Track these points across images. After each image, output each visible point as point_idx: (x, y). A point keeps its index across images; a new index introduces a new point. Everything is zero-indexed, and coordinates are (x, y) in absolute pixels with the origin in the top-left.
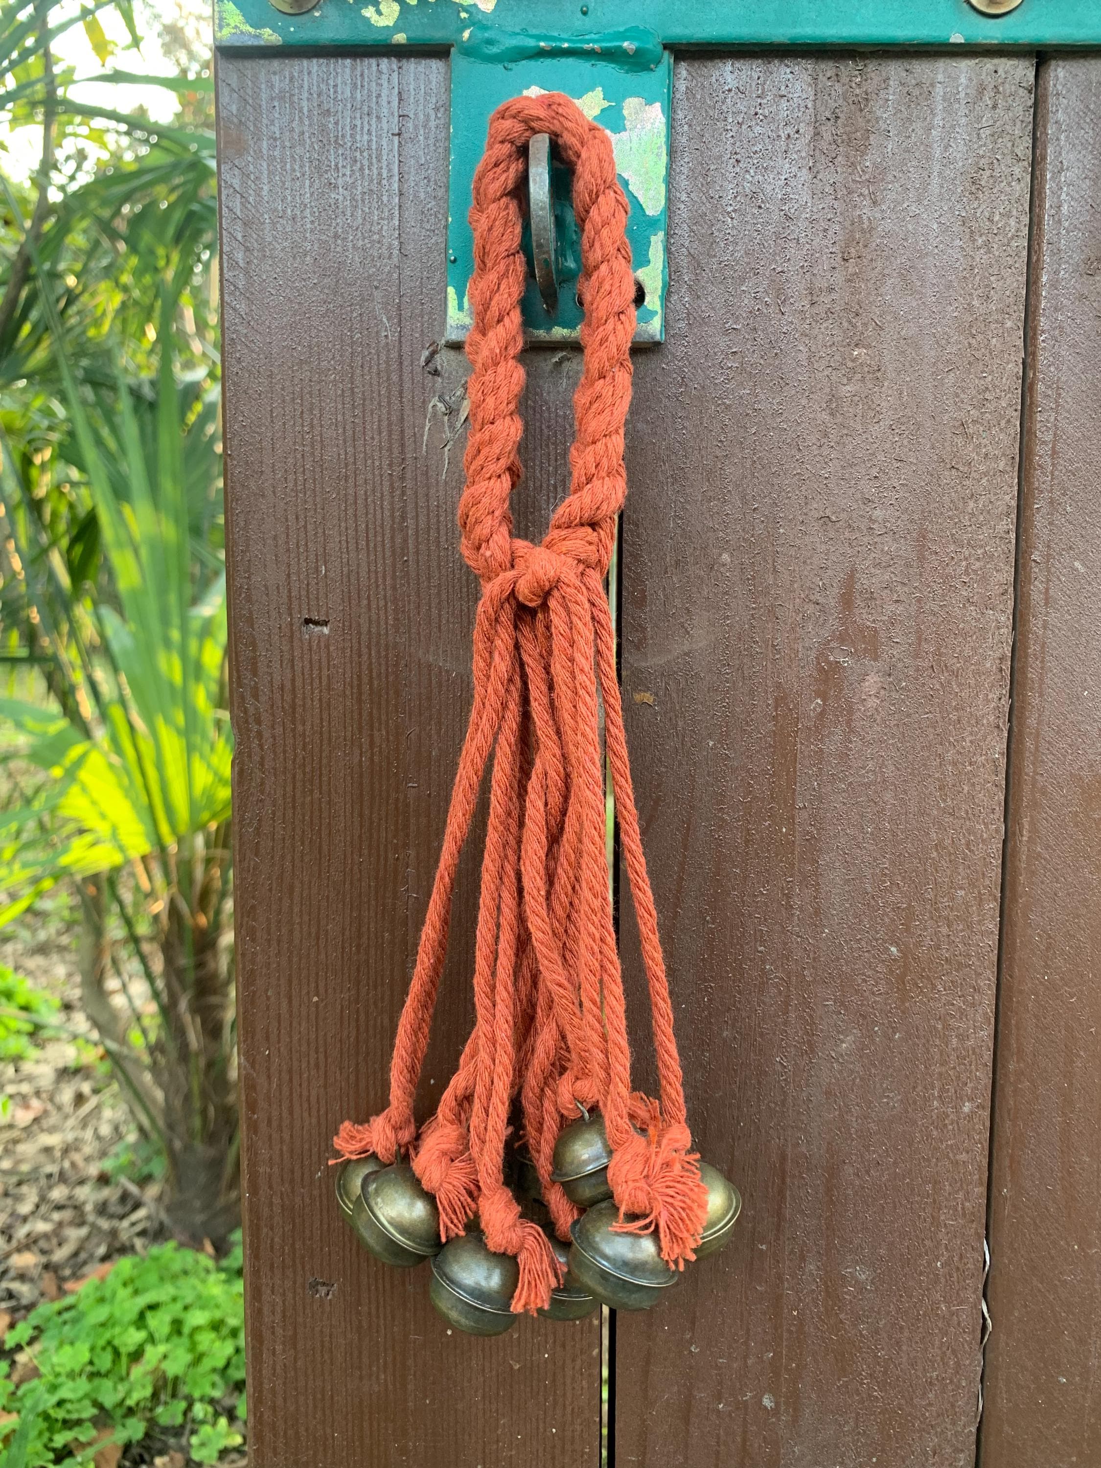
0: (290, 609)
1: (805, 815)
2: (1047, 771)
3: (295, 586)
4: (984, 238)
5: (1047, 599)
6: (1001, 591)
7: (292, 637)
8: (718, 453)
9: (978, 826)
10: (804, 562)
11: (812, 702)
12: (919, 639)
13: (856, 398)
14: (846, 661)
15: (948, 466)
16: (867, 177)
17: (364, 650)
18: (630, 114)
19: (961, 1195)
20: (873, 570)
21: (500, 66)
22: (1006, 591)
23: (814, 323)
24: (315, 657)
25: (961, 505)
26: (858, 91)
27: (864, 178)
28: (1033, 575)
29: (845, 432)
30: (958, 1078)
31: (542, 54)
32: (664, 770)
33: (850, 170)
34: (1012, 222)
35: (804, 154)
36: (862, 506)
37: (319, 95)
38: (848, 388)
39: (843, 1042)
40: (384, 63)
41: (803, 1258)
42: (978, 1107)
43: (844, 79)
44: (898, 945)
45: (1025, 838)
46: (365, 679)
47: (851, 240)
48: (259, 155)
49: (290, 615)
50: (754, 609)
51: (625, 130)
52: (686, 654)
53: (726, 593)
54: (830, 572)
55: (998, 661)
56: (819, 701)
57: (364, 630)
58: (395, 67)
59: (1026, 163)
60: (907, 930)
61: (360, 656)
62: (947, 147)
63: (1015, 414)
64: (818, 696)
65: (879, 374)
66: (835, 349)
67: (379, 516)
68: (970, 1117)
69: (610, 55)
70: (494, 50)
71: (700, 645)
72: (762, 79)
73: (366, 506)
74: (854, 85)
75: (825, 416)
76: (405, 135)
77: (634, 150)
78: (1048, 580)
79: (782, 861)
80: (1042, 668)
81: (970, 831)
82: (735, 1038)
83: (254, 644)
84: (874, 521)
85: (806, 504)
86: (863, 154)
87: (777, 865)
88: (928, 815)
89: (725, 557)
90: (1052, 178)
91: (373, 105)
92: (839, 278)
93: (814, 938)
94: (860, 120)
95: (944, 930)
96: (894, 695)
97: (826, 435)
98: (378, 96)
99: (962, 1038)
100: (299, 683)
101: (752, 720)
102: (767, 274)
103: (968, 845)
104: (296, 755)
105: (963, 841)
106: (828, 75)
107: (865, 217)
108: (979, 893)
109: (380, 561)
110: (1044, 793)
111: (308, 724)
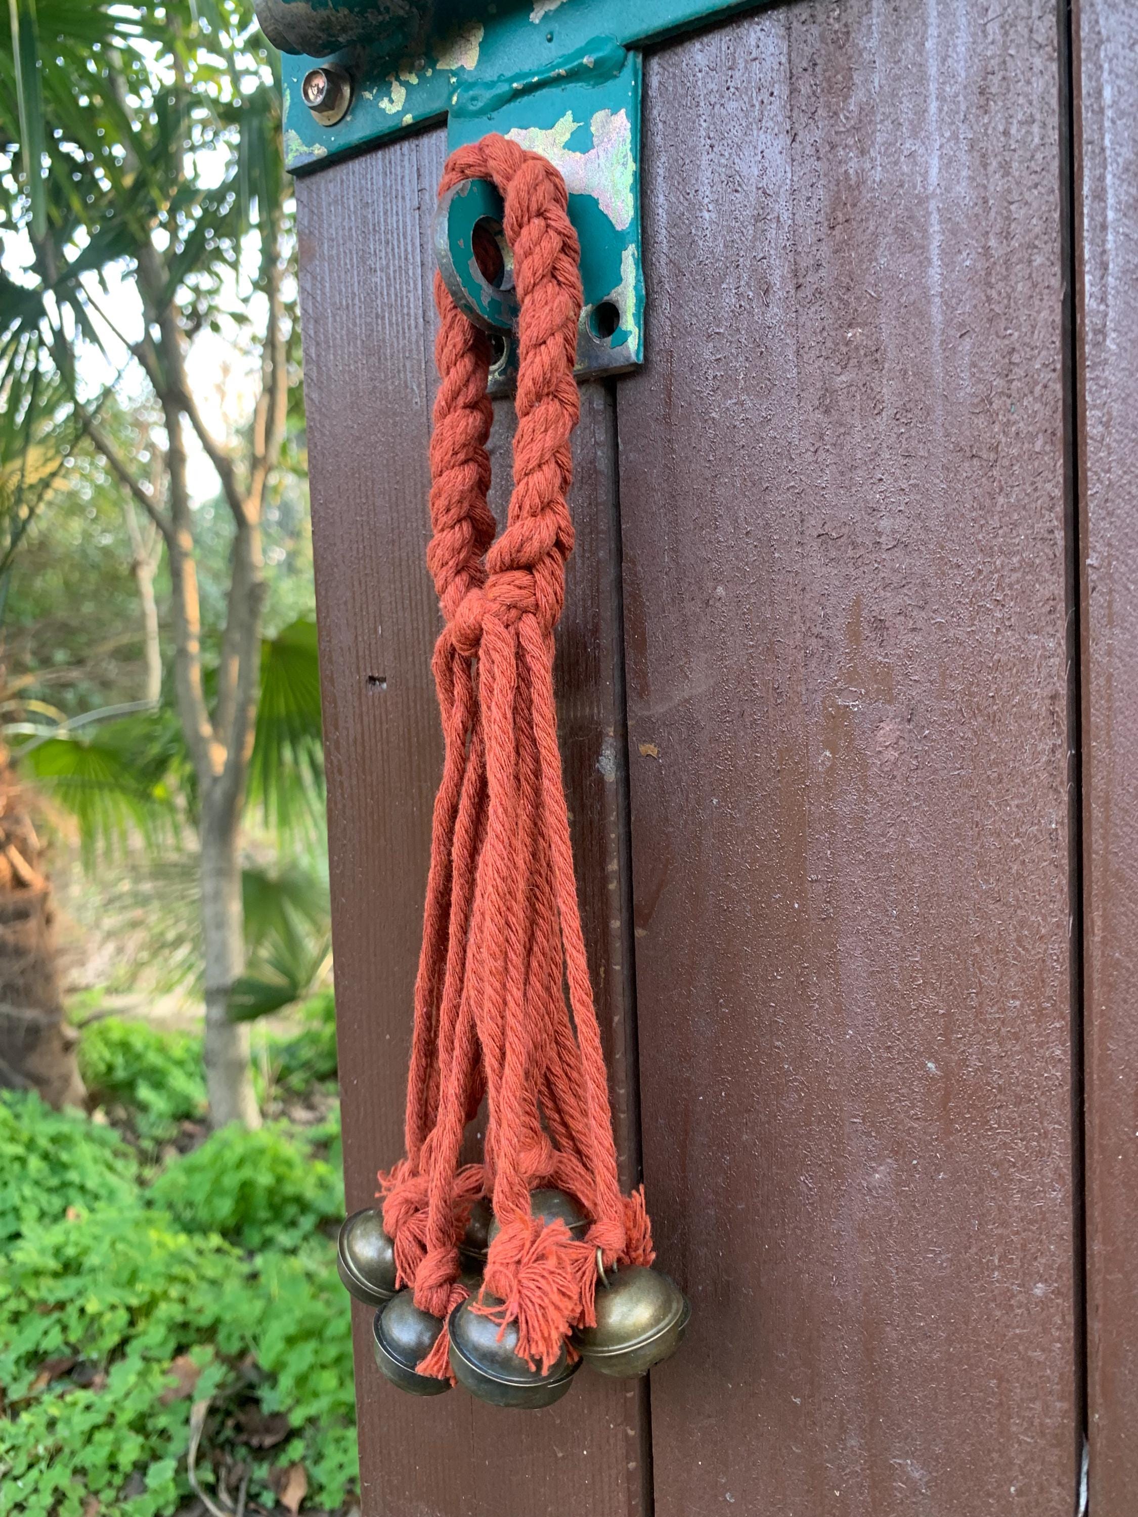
0: (358, 668)
1: (818, 888)
2: (1123, 849)
3: (361, 646)
4: (999, 158)
5: (1110, 616)
6: (1048, 608)
7: (360, 694)
8: (708, 473)
9: (1033, 918)
10: (803, 590)
11: (820, 754)
12: (943, 675)
13: (854, 389)
14: (856, 705)
15: (968, 454)
16: (852, 122)
17: (412, 704)
18: (597, 129)
19: (1038, 1406)
20: (882, 593)
21: (485, 118)
22: (1055, 608)
23: (801, 310)
24: (377, 713)
25: (988, 502)
26: (837, 26)
27: (848, 126)
28: (1091, 585)
29: (842, 430)
30: (1024, 1248)
31: (517, 94)
32: (671, 830)
33: (832, 121)
34: (1036, 129)
35: (780, 118)
36: (866, 517)
37: (361, 191)
38: (843, 378)
39: (875, 1171)
40: (406, 145)
41: (843, 1429)
42: (1053, 1292)
43: (821, 18)
44: (936, 1061)
45: (1097, 939)
46: (413, 733)
47: (837, 203)
48: (322, 256)
49: (358, 673)
50: (752, 646)
51: (593, 147)
52: (687, 701)
53: (721, 630)
54: (833, 600)
55: (1048, 701)
56: (828, 753)
57: (411, 684)
58: (413, 146)
59: (1049, 49)
60: (947, 1042)
61: (409, 710)
62: (944, 60)
63: (1054, 375)
64: (827, 747)
65: (878, 356)
66: (825, 334)
67: (418, 576)
68: (1044, 1303)
69: (574, 75)
70: (480, 104)
71: (700, 690)
72: (732, 48)
73: (408, 567)
74: (831, 21)
75: (818, 415)
76: (423, 208)
77: (602, 165)
78: (1111, 591)
79: (795, 943)
80: (1109, 709)
81: (1023, 923)
82: (755, 1144)
83: (335, 702)
84: (880, 534)
85: (802, 521)
86: (846, 98)
87: (790, 947)
88: (967, 898)
89: (720, 590)
90: (1089, 57)
91: (399, 188)
92: (825, 250)
93: (837, 1038)
94: (841, 59)
95: (995, 1049)
96: (917, 747)
97: (821, 438)
98: (403, 177)
99: (1029, 1194)
100: (366, 738)
101: (756, 776)
102: (748, 263)
103: (1019, 941)
104: (366, 804)
105: (1014, 936)
106: (803, 18)
107: (851, 171)
108: (1040, 1005)
109: (420, 618)
110: (1121, 879)
111: (375, 775)
